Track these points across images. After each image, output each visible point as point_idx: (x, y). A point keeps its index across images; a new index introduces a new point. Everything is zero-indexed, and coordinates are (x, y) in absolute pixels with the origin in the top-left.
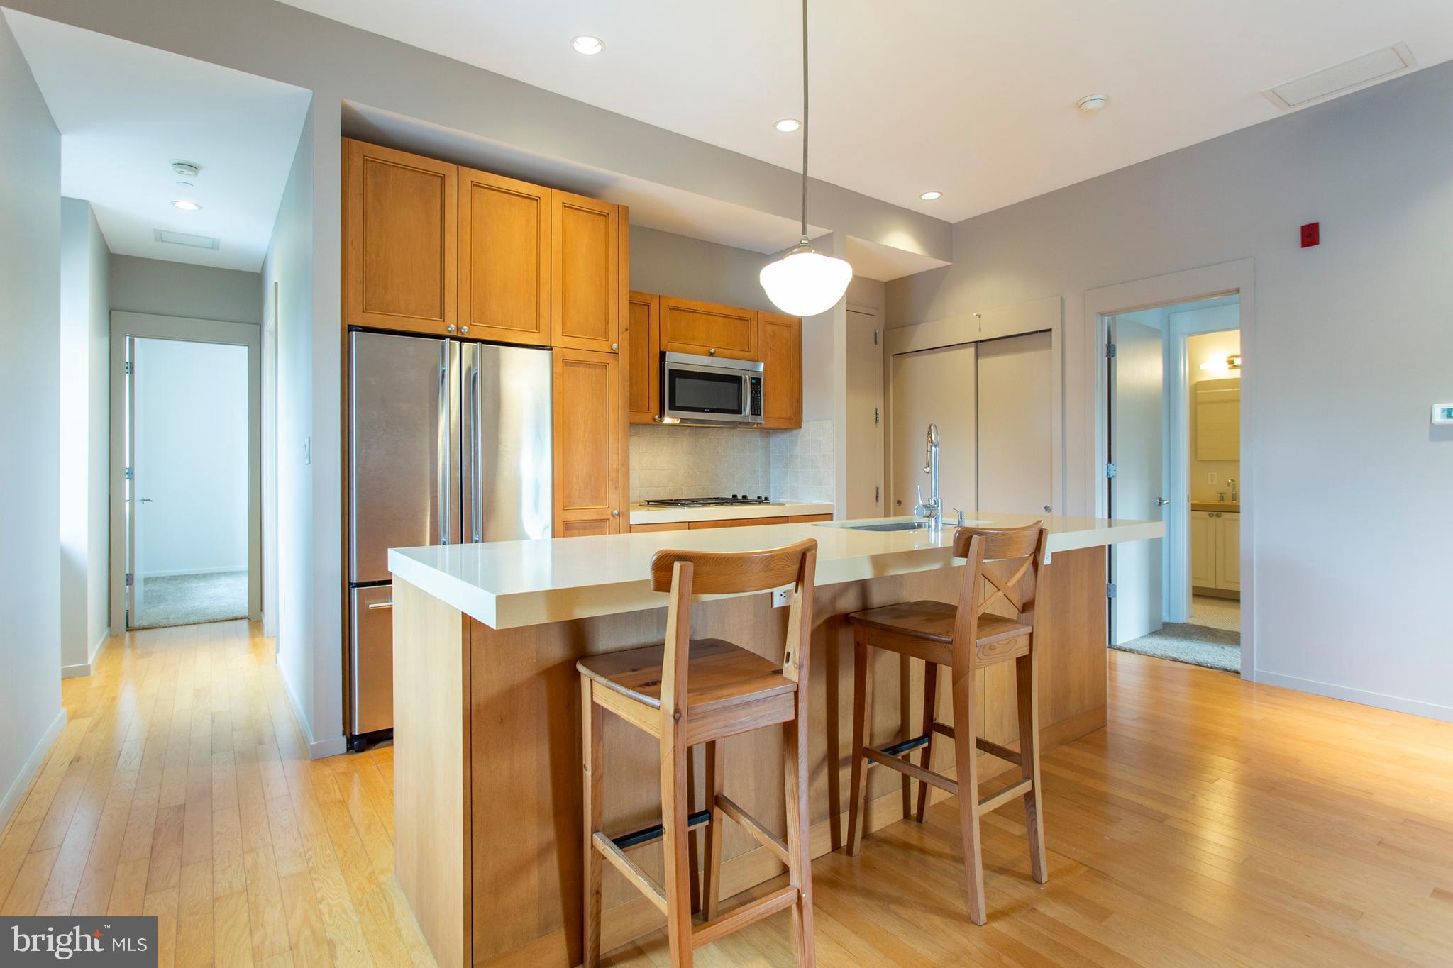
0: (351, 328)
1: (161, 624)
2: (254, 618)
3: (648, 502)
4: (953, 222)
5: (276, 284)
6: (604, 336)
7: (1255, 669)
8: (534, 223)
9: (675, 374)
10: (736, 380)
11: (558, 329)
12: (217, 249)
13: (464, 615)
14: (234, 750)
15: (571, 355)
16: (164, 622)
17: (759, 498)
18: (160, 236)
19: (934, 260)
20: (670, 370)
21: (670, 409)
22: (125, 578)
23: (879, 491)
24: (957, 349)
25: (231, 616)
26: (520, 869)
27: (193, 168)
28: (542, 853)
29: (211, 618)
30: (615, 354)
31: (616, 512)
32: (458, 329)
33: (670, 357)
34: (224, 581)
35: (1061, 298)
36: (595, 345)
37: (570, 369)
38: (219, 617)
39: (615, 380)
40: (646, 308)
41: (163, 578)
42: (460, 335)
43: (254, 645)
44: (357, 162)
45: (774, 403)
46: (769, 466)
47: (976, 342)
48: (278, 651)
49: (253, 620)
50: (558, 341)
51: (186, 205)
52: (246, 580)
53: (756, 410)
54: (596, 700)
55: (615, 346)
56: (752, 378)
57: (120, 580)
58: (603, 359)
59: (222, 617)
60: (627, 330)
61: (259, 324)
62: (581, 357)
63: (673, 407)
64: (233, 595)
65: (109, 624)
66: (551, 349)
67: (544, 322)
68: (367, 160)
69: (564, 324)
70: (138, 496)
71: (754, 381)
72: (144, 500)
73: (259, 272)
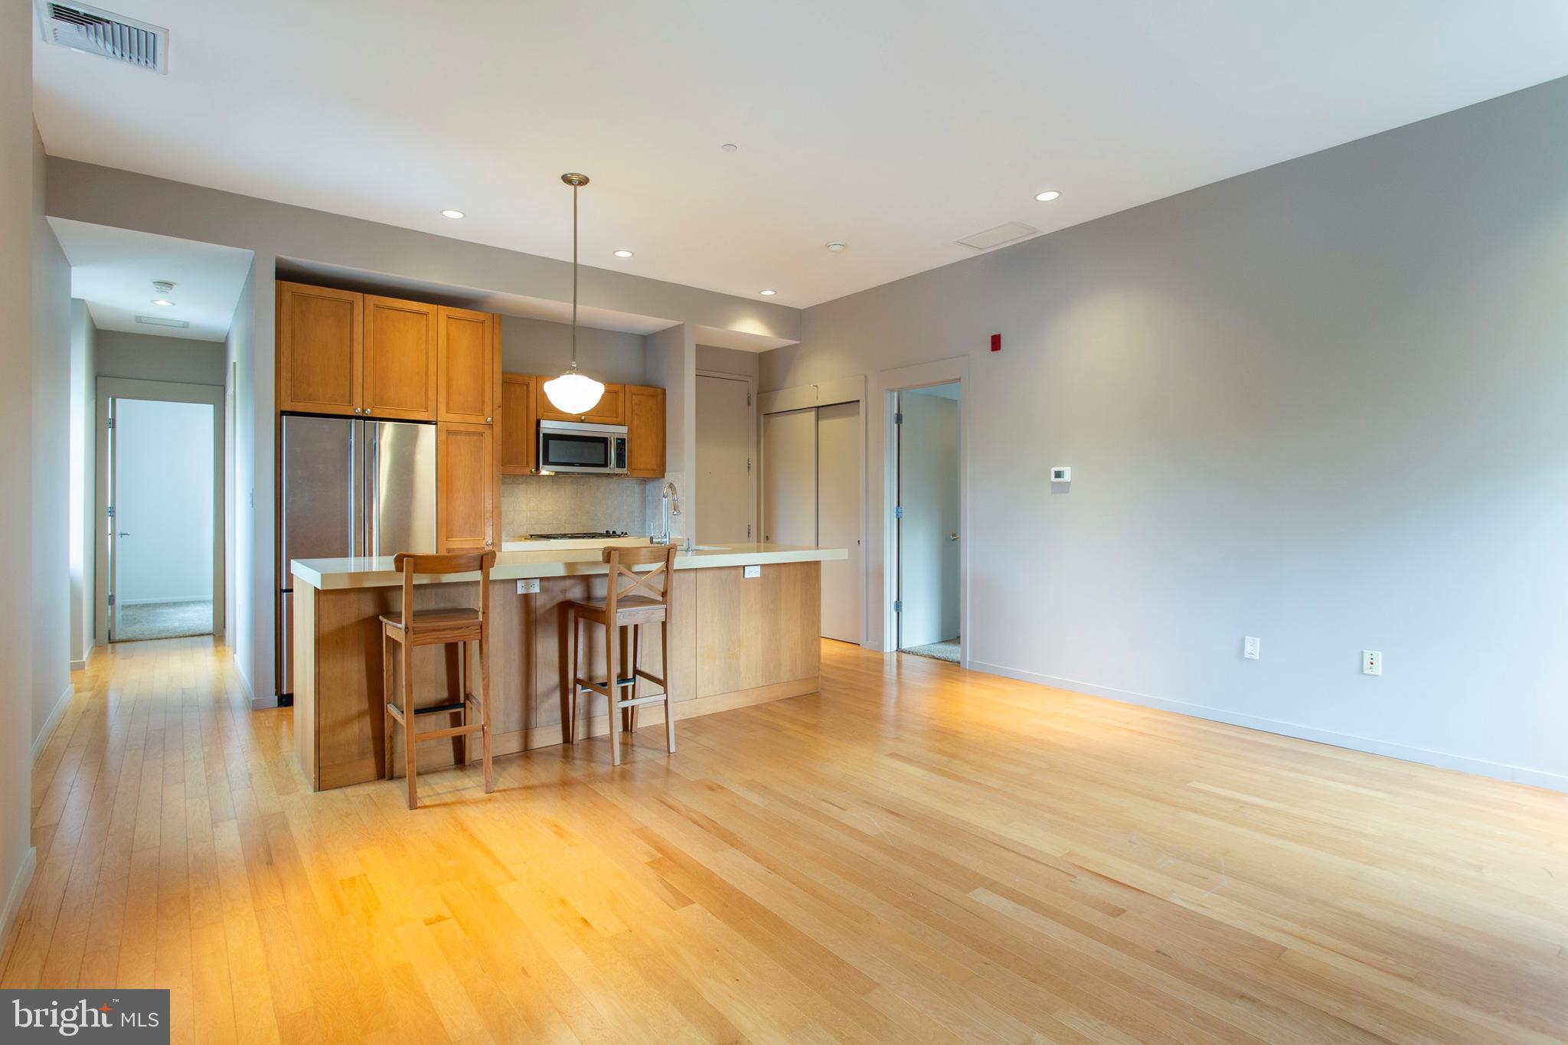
0: (283, 413)
1: (138, 638)
2: (218, 634)
3: (531, 536)
4: (802, 307)
5: (235, 363)
6: (481, 412)
7: (968, 659)
8: (424, 332)
9: (549, 437)
10: (604, 441)
11: (442, 408)
12: (188, 327)
13: (315, 588)
14: (198, 706)
15: (454, 427)
16: (141, 637)
17: (607, 532)
18: (139, 319)
19: (781, 340)
20: (544, 434)
21: (544, 464)
22: (107, 598)
23: (751, 528)
24: (794, 414)
25: (198, 632)
26: (346, 722)
27: (169, 285)
28: (360, 715)
29: (181, 634)
30: (490, 425)
31: (489, 542)
32: (363, 411)
33: (544, 424)
34: (192, 608)
35: (866, 377)
36: (473, 419)
37: (452, 437)
38: (187, 634)
39: (489, 446)
40: (525, 387)
41: (136, 606)
42: (364, 415)
43: (217, 652)
44: (287, 297)
45: (641, 456)
46: (645, 508)
47: (818, 407)
48: (235, 653)
49: (217, 635)
50: (443, 416)
51: (163, 303)
52: (211, 607)
53: (621, 462)
54: (388, 634)
55: (489, 419)
56: (618, 439)
57: (103, 600)
58: (480, 429)
59: (191, 633)
60: (499, 407)
61: (223, 387)
62: (462, 428)
63: (546, 462)
64: (202, 616)
65: (95, 637)
66: (436, 424)
67: (432, 404)
68: (294, 295)
69: (448, 403)
70: (118, 532)
71: (619, 441)
72: (122, 534)
73: (224, 341)
